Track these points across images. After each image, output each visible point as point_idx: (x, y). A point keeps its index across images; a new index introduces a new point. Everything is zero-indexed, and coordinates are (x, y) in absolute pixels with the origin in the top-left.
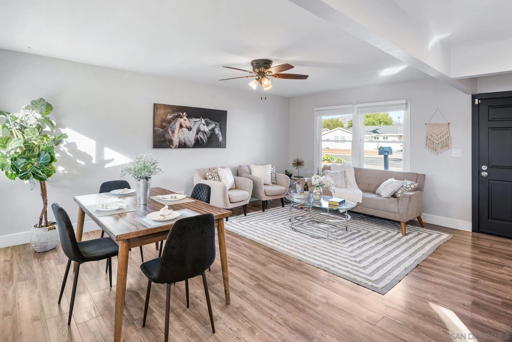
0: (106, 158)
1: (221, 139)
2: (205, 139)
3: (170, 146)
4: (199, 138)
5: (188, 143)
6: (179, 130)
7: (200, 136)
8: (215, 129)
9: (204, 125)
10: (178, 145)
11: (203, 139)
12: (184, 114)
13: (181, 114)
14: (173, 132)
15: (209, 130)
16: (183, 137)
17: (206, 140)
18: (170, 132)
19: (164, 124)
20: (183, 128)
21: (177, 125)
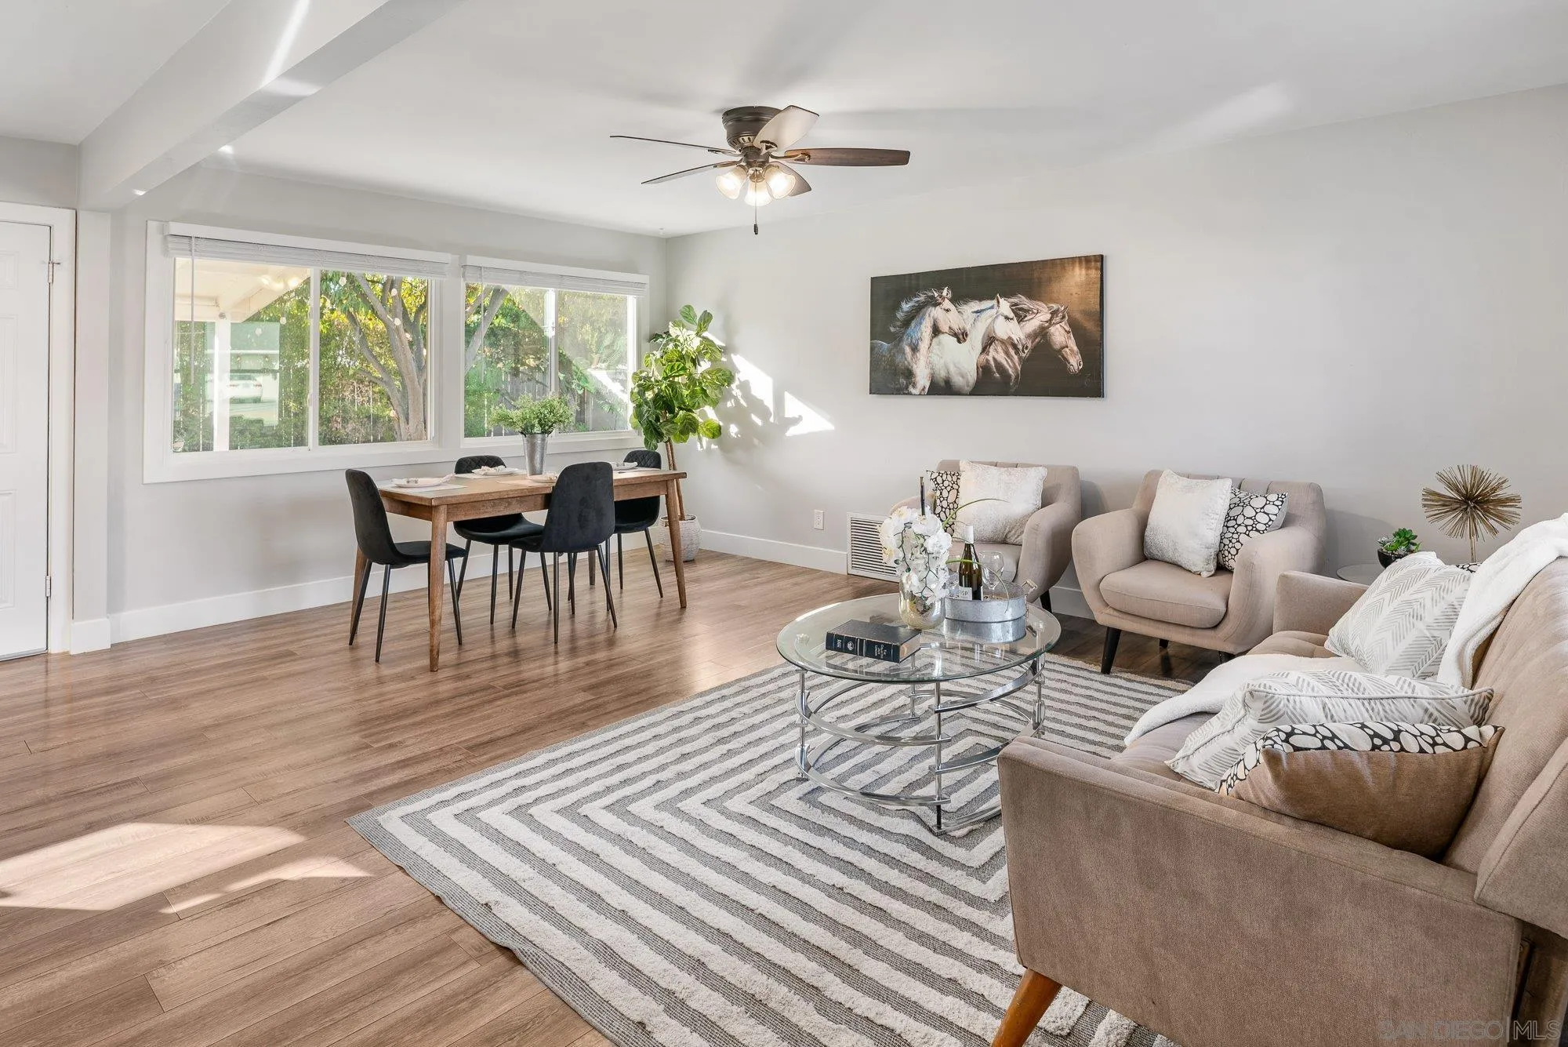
0: (790, 412)
1: (1075, 362)
2: (1012, 365)
3: (907, 388)
4: (992, 363)
5: (958, 381)
6: (931, 340)
7: (994, 359)
8: (1052, 329)
9: (1007, 318)
10: (928, 385)
11: (1008, 367)
12: (945, 292)
13: (936, 295)
14: (915, 349)
15: (1029, 336)
16: (942, 361)
17: (1016, 369)
18: (908, 350)
19: (892, 329)
20: (941, 337)
21: (926, 329)
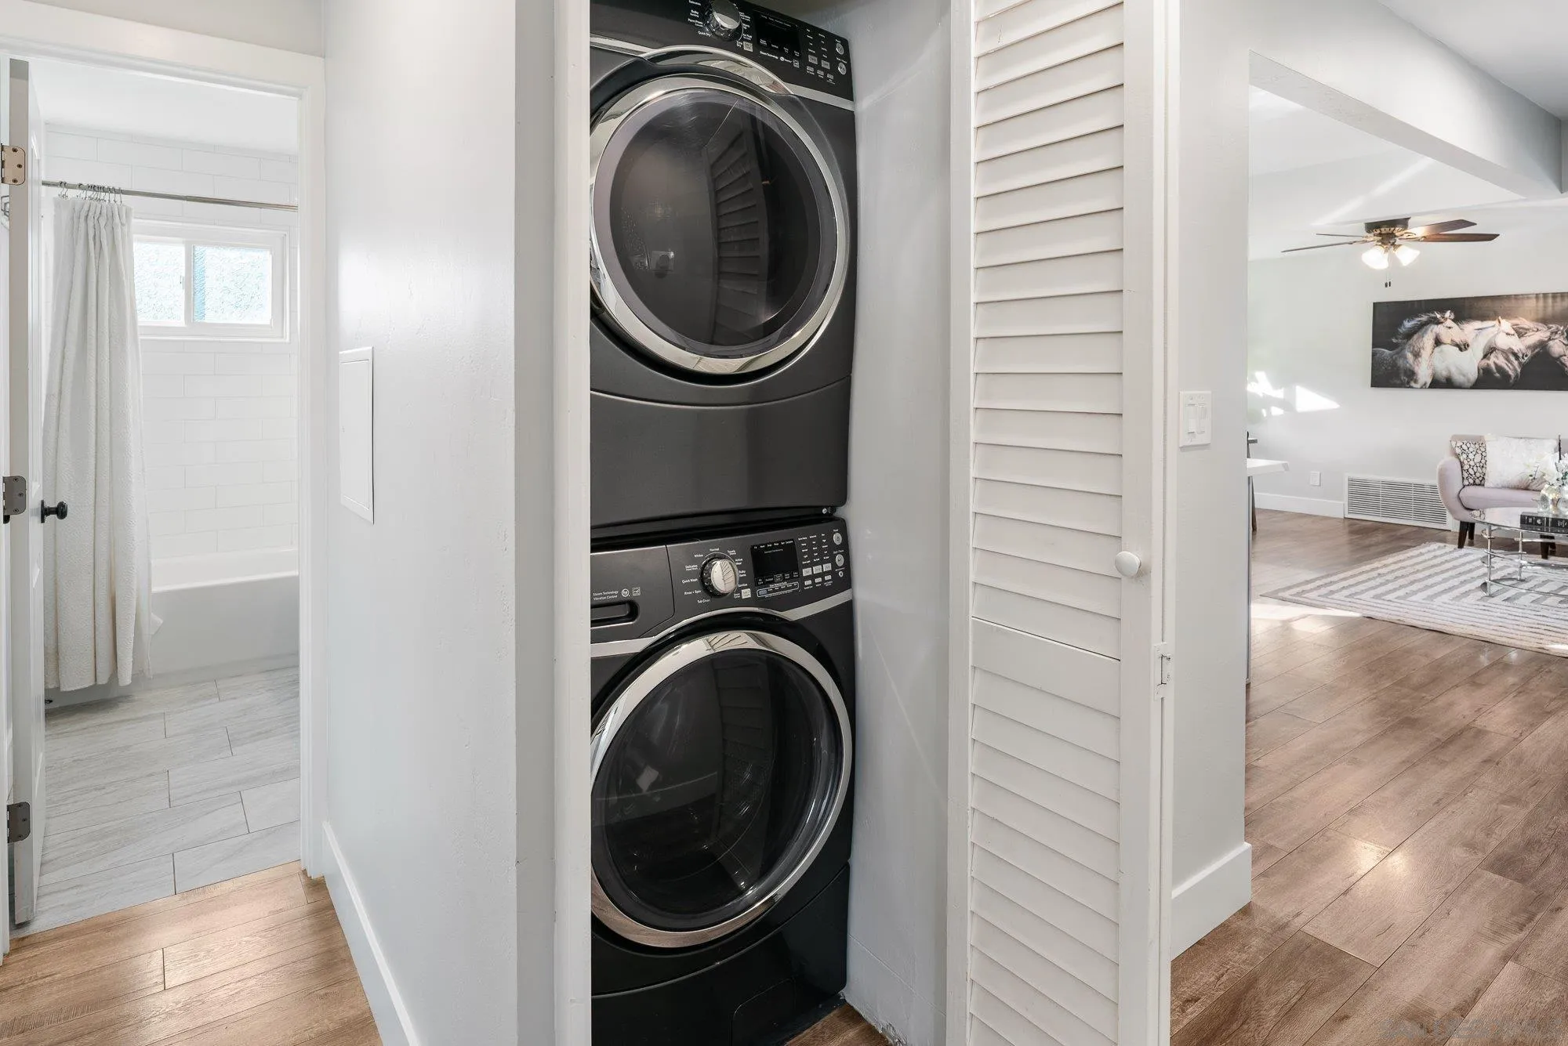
3: (1408, 383)
5: (1458, 378)
6: (1433, 349)
10: (1429, 381)
12: (1448, 314)
13: (1438, 316)
14: (1417, 355)
18: (1410, 356)
19: (1394, 340)
20: (1443, 347)
21: (1428, 340)
